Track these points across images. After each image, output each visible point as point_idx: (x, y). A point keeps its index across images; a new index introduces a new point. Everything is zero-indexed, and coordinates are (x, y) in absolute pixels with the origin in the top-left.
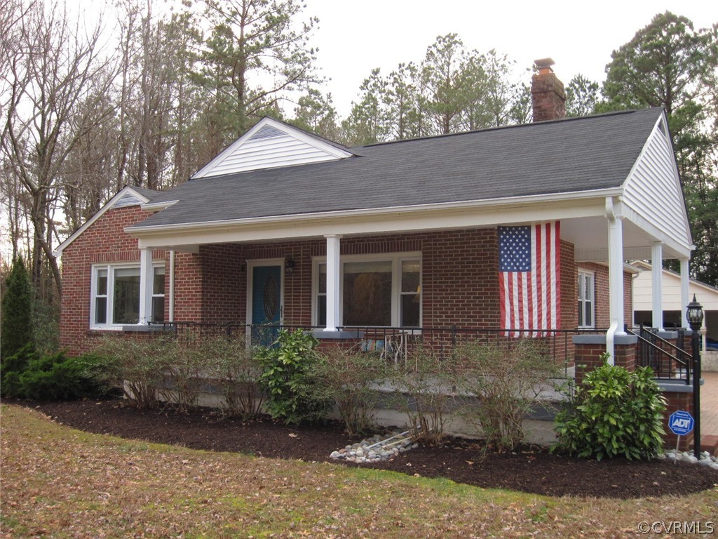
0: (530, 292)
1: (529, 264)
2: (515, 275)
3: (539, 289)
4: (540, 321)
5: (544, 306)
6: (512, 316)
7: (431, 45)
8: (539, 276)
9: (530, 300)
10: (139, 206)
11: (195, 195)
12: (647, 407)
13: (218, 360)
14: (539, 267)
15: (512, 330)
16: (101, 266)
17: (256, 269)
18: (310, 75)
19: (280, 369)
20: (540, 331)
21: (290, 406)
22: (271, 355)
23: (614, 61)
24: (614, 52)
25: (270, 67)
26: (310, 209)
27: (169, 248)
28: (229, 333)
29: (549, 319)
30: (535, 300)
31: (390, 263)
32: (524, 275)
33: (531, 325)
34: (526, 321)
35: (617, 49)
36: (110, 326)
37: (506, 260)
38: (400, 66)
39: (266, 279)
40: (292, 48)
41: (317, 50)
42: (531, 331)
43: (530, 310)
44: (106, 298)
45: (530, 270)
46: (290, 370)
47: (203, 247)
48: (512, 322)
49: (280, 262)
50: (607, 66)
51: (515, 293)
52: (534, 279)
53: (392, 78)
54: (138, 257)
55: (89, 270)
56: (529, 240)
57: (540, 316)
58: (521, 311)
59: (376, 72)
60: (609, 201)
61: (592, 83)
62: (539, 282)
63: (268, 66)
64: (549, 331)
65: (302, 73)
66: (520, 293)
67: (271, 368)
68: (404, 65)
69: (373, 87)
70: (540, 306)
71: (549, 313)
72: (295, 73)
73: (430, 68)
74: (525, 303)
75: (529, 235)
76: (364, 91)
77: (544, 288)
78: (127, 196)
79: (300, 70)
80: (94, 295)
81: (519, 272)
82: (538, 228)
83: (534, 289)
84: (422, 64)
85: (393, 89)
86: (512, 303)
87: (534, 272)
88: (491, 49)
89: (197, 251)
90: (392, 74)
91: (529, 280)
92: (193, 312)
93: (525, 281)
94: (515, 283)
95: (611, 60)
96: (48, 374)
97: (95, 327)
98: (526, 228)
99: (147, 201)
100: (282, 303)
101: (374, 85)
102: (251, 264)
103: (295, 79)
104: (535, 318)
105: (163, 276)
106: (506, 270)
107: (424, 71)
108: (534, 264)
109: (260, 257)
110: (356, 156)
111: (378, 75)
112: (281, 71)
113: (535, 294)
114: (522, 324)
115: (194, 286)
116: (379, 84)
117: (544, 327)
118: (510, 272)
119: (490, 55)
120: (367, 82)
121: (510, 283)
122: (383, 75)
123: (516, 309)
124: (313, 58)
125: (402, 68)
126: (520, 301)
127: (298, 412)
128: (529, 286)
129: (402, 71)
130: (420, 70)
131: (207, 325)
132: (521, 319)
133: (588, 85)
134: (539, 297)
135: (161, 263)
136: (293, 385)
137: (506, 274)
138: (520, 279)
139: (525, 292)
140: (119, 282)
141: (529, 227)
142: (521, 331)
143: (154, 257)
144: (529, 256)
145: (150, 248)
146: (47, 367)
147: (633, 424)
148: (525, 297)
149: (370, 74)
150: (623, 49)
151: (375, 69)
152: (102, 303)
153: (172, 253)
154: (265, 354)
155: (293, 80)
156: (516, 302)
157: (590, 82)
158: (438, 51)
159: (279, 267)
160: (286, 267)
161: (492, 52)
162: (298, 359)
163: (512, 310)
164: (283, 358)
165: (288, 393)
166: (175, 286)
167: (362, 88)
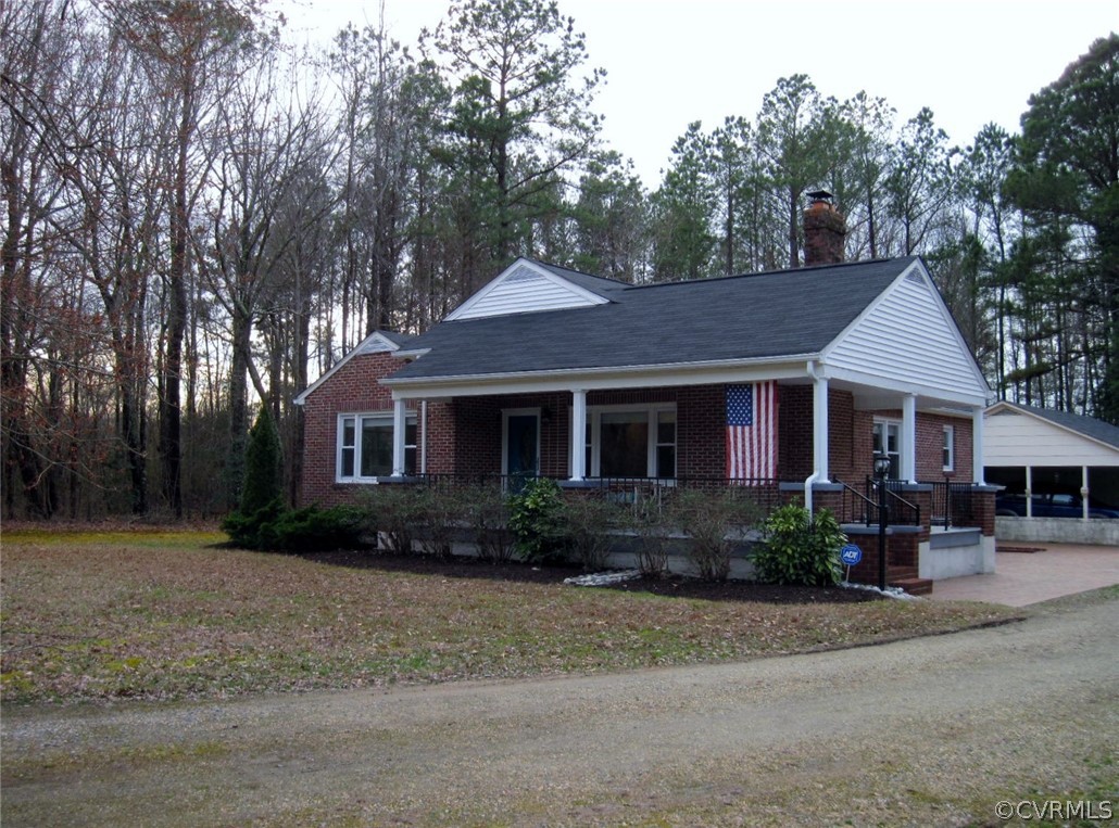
0: (751, 444)
1: (751, 419)
2: (739, 428)
3: (759, 442)
4: (759, 471)
5: (763, 457)
6: (737, 466)
7: (769, 92)
8: (759, 429)
9: (752, 452)
10: (389, 352)
11: (447, 343)
12: (824, 541)
13: (470, 505)
14: (759, 422)
15: (737, 479)
16: (348, 415)
17: (511, 418)
18: (594, 150)
19: (526, 513)
20: (759, 480)
21: (535, 545)
22: (519, 501)
23: (1033, 110)
24: (1033, 97)
25: (542, 135)
26: (558, 365)
27: (421, 399)
28: (482, 482)
29: (767, 469)
30: (755, 452)
31: (646, 414)
32: (747, 429)
33: (752, 474)
34: (748, 471)
35: (1037, 92)
36: (358, 478)
37: (731, 415)
38: (727, 120)
39: (522, 429)
40: (571, 110)
41: (603, 118)
42: (752, 480)
43: (752, 461)
44: (353, 450)
45: (751, 424)
46: (534, 513)
47: (455, 399)
48: (737, 471)
49: (536, 412)
50: (1024, 117)
51: (740, 445)
52: (755, 432)
53: (715, 138)
54: (391, 405)
55: (334, 419)
56: (750, 397)
57: (759, 466)
58: (744, 461)
59: (695, 127)
60: (810, 365)
61: (1011, 136)
62: (759, 436)
63: (538, 134)
64: (767, 479)
65: (584, 147)
66: (743, 446)
67: (519, 512)
68: (733, 118)
69: (691, 149)
70: (759, 457)
71: (767, 463)
72: (574, 147)
73: (770, 122)
74: (748, 454)
75: (751, 393)
76: (677, 155)
77: (763, 441)
78: (377, 342)
79: (580, 144)
80: (340, 445)
81: (743, 426)
82: (759, 386)
83: (755, 442)
84: (759, 117)
85: (719, 154)
86: (736, 455)
87: (755, 426)
88: (859, 91)
89: (450, 402)
90: (716, 133)
91: (751, 433)
92: (447, 463)
93: (747, 434)
94: (739, 435)
95: (1028, 108)
96: (303, 524)
97: (341, 480)
98: (748, 386)
99: (397, 348)
100: (538, 455)
101: (692, 145)
102: (507, 413)
103: (574, 155)
104: (756, 468)
105: (415, 427)
106: (732, 424)
107: (762, 127)
108: (755, 419)
109: (515, 407)
110: (614, 303)
111: (699, 132)
112: (555, 145)
113: (755, 447)
114: (744, 474)
115: (447, 439)
116: (700, 144)
117: (763, 476)
118: (735, 426)
119: (858, 102)
120: (681, 142)
121: (735, 436)
122: (706, 131)
123: (740, 460)
124: (597, 129)
125: (731, 123)
126: (744, 453)
127: (542, 551)
128: (751, 439)
129: (731, 127)
130: (755, 127)
131: (461, 475)
132: (744, 469)
133: (1004, 140)
134: (759, 448)
135: (413, 413)
136: (536, 527)
137: (731, 428)
138: (743, 433)
139: (747, 444)
140: (368, 432)
141: (751, 385)
142: (744, 479)
143: (407, 407)
144: (751, 411)
145: (403, 400)
146: (301, 517)
147: (810, 554)
148: (748, 449)
149: (686, 129)
150: (1046, 91)
151: (694, 121)
152: (349, 455)
153: (424, 403)
154: (513, 500)
155: (573, 157)
156: (740, 454)
157: (1007, 135)
158: (779, 100)
159: (535, 417)
160: (542, 417)
161: (861, 96)
162: (543, 504)
163: (737, 461)
164: (529, 503)
165: (533, 534)
166: (427, 437)
167: (675, 150)
